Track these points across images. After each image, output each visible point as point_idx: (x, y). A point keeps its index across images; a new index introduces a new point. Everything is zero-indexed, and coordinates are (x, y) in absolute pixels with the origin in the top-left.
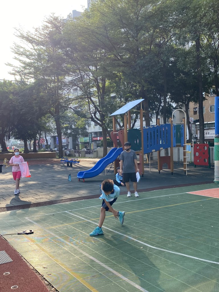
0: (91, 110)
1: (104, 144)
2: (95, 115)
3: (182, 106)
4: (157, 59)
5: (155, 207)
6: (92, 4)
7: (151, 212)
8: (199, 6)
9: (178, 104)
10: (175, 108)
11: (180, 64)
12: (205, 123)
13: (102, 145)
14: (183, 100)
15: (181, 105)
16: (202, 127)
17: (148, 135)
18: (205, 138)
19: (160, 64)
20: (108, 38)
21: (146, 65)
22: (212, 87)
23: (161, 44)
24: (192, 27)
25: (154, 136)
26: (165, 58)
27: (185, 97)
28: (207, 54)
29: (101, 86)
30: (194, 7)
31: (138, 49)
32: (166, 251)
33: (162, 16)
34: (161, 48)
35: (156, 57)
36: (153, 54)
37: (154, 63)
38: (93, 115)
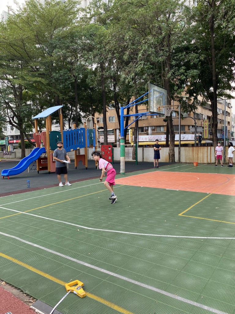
0: (9, 114)
1: (22, 146)
2: (13, 120)
3: (89, 116)
4: (70, 74)
5: (81, 196)
6: (10, 17)
7: (79, 200)
8: (103, 34)
9: (86, 114)
10: (84, 117)
11: (88, 80)
12: (108, 130)
13: (20, 147)
14: (90, 111)
15: (88, 114)
16: (105, 132)
17: (67, 137)
18: (108, 142)
19: (72, 79)
20: (25, 51)
21: (60, 78)
22: (111, 102)
23: (73, 62)
24: (99, 50)
25: (72, 137)
26: (77, 74)
27: (92, 108)
28: (110, 74)
29: (18, 94)
30: (100, 35)
31: (52, 65)
32: (102, 230)
33: (73, 38)
34: (72, 65)
35: (69, 72)
36: (66, 70)
37: (67, 77)
38: (11, 119)
